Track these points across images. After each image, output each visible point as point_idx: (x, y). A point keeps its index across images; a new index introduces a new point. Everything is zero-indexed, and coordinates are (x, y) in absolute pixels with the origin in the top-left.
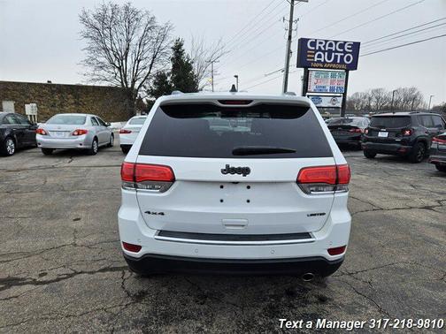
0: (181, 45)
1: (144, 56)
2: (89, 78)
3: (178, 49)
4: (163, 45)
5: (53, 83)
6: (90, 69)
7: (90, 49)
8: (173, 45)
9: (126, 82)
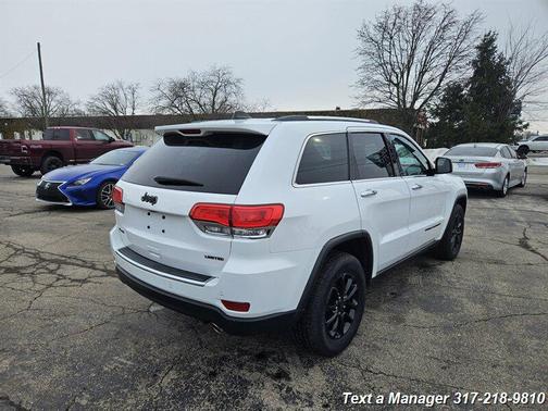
0: (492, 40)
1: (434, 64)
2: (359, 101)
3: (487, 47)
4: (464, 45)
5: (342, 109)
6: (362, 91)
7: (366, 67)
8: (479, 43)
9: (404, 102)
